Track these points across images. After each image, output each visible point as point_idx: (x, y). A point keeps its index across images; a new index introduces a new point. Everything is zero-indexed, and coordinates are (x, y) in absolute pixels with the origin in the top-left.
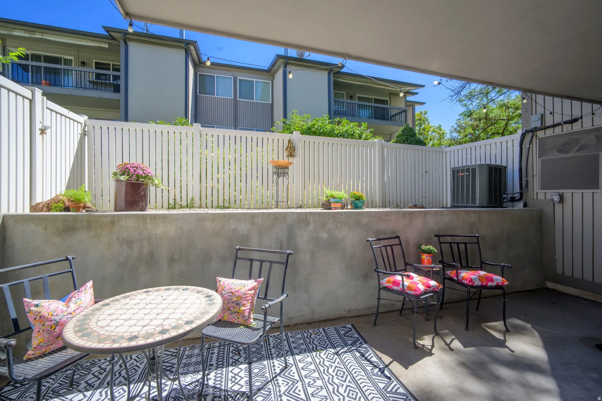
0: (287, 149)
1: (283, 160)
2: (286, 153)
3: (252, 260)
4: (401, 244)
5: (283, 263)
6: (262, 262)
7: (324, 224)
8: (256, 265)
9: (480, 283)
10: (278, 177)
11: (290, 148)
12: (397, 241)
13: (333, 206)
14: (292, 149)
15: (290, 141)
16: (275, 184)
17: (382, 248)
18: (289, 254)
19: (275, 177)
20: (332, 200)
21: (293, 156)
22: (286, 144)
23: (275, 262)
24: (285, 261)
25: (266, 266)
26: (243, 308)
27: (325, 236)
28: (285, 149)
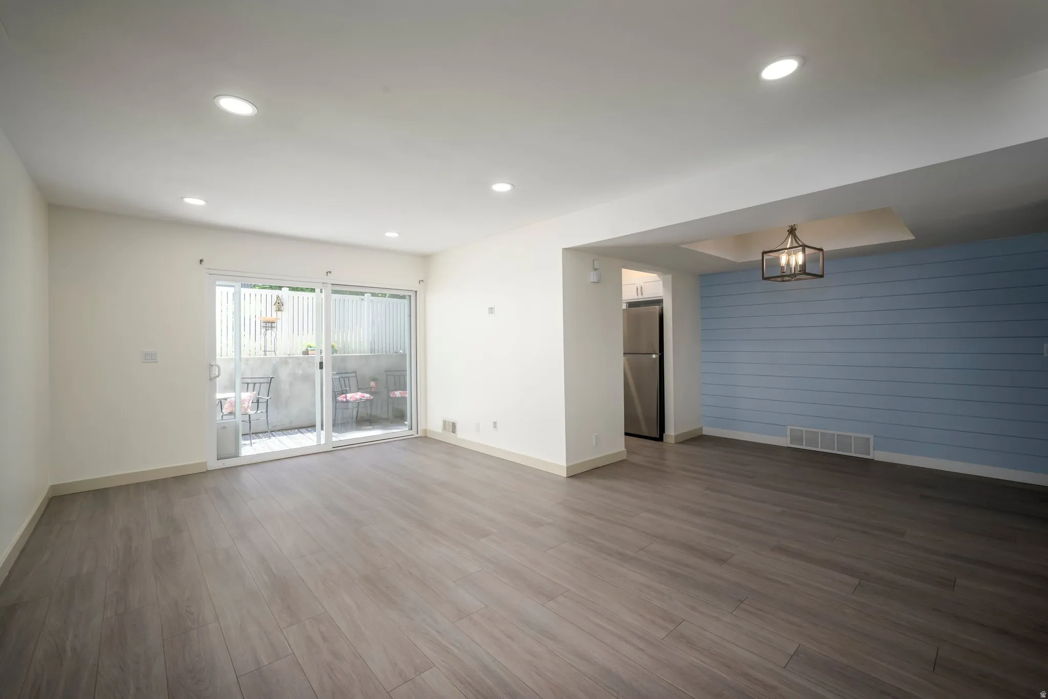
0: (275, 304)
1: (272, 315)
2: (274, 308)
3: (248, 384)
4: (356, 376)
5: (268, 383)
6: (255, 384)
7: (300, 364)
8: (251, 386)
9: (400, 396)
10: (266, 330)
11: (279, 303)
12: (354, 375)
13: (310, 352)
14: (281, 304)
15: (278, 297)
16: (262, 336)
17: (341, 379)
18: (272, 377)
19: (263, 330)
20: (309, 349)
21: (281, 310)
22: (274, 300)
23: (263, 383)
24: (269, 381)
25: (257, 386)
26: (245, 405)
27: (300, 372)
28: (273, 303)
